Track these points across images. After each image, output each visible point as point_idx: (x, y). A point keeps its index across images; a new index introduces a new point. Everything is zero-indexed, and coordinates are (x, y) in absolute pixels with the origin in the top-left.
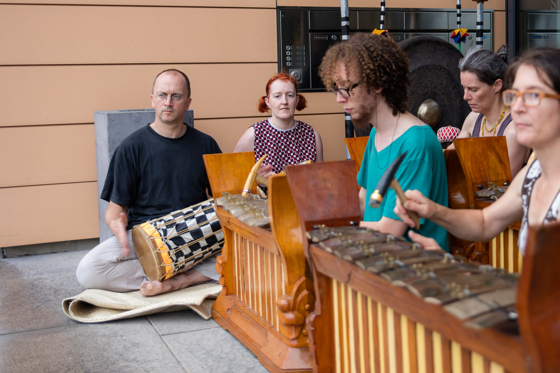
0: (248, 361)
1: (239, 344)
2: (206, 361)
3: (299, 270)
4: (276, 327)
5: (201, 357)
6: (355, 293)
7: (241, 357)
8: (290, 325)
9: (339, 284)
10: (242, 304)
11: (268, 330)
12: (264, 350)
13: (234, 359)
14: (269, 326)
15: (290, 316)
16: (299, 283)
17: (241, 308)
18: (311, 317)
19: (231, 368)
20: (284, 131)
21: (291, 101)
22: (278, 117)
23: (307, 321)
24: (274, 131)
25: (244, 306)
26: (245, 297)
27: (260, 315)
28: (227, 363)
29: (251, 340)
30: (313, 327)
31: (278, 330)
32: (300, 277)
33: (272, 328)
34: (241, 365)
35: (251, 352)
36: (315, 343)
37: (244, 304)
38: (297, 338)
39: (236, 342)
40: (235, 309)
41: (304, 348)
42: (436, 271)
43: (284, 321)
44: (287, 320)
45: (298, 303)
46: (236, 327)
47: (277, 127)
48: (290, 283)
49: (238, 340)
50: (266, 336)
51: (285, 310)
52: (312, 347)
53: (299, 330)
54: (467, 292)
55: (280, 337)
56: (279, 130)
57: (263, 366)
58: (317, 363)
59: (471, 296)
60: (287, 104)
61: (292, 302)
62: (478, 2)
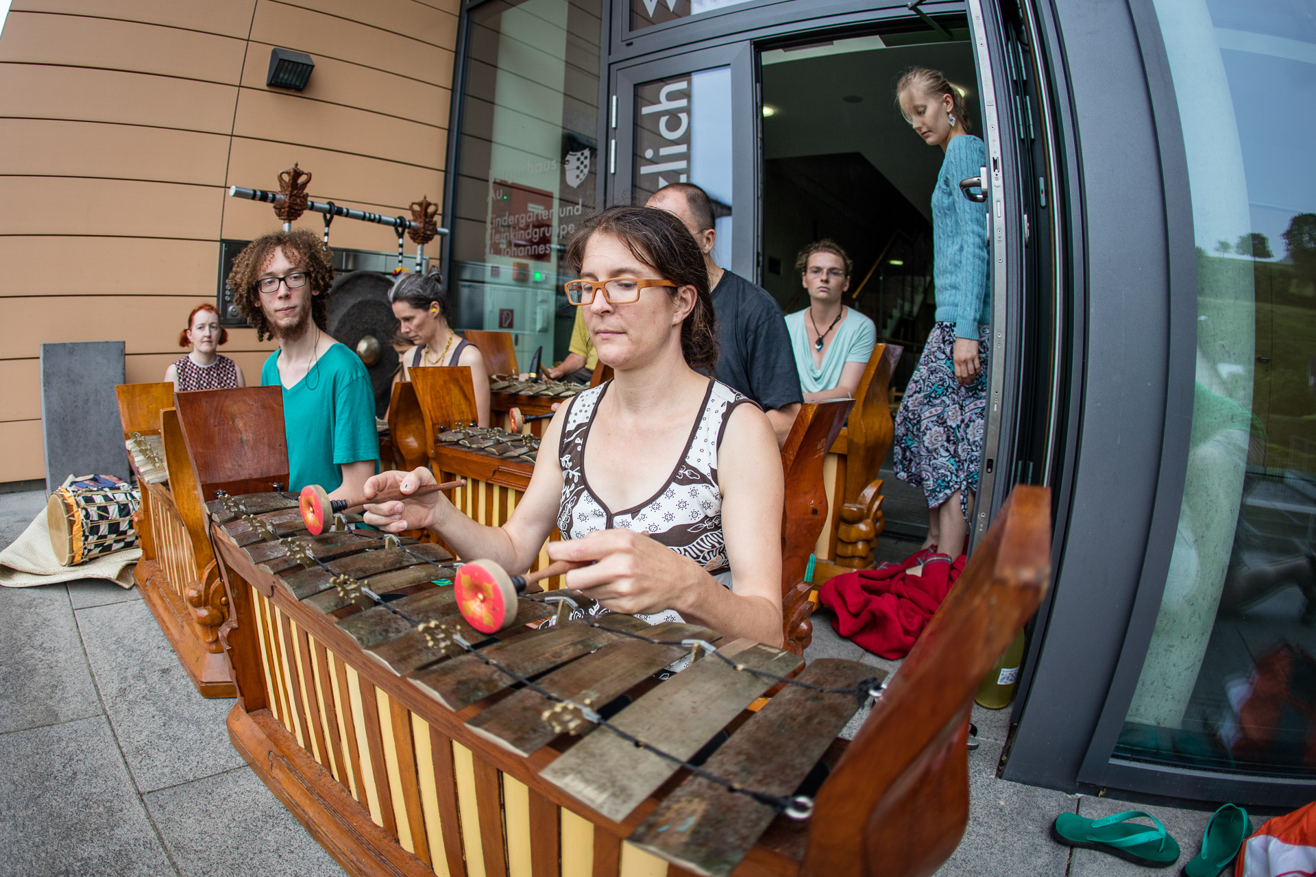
20: (206, 367)
21: (215, 333)
22: (200, 352)
24: (195, 367)
47: (199, 363)
56: (201, 366)
60: (210, 337)
62: (419, 243)
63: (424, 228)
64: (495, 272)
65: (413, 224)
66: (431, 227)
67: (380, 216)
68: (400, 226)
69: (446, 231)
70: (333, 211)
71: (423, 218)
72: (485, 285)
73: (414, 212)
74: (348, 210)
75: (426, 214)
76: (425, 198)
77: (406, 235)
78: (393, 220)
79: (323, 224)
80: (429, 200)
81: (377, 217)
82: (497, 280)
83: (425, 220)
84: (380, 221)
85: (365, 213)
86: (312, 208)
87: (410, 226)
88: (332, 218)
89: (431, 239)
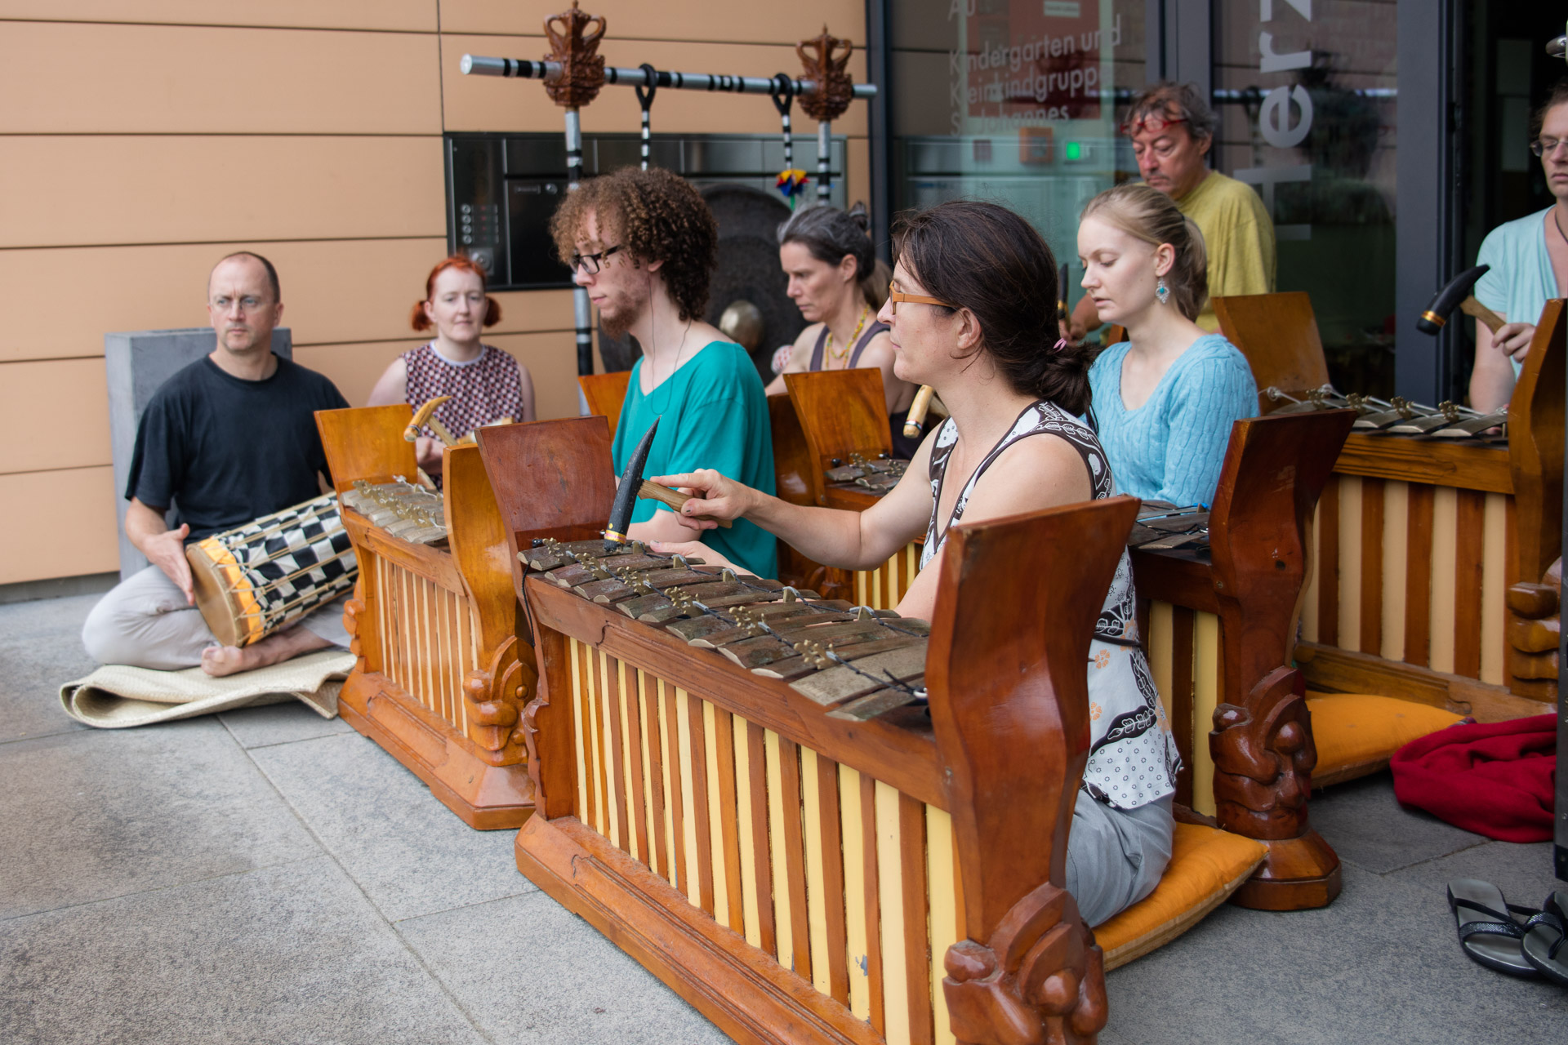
1: (393, 762)
3: (504, 624)
4: (462, 729)
6: (613, 663)
8: (489, 724)
10: (395, 689)
11: (448, 736)
12: (441, 772)
14: (449, 728)
15: (490, 708)
16: (504, 647)
17: (394, 695)
18: (531, 709)
20: (462, 365)
21: (477, 307)
22: (451, 339)
23: (523, 716)
25: (400, 693)
27: (430, 708)
29: (416, 755)
30: (535, 728)
31: (466, 735)
33: (454, 732)
35: (416, 776)
36: (538, 758)
37: (400, 687)
38: (503, 749)
40: (382, 698)
41: (514, 765)
42: (769, 620)
43: (478, 719)
44: (484, 715)
45: (502, 685)
46: (386, 732)
47: (448, 357)
48: (487, 648)
49: (391, 756)
50: (445, 746)
51: (480, 697)
52: (534, 765)
53: (507, 735)
54: (831, 655)
55: (469, 748)
57: (440, 801)
58: (544, 794)
59: (838, 663)
60: (468, 315)
61: (492, 683)
62: (821, 120)
63: (827, 91)
64: (983, 150)
65: (806, 85)
66: (841, 88)
67: (741, 79)
68: (782, 92)
69: (872, 89)
70: (653, 82)
71: (824, 72)
72: (963, 179)
73: (806, 60)
74: (679, 75)
75: (829, 63)
76: (825, 30)
77: (796, 106)
78: (766, 83)
79: (637, 105)
80: (836, 33)
81: (736, 81)
82: (987, 168)
83: (828, 76)
84: (741, 88)
85: (711, 77)
86: (614, 79)
87: (800, 90)
88: (652, 94)
89: (843, 110)
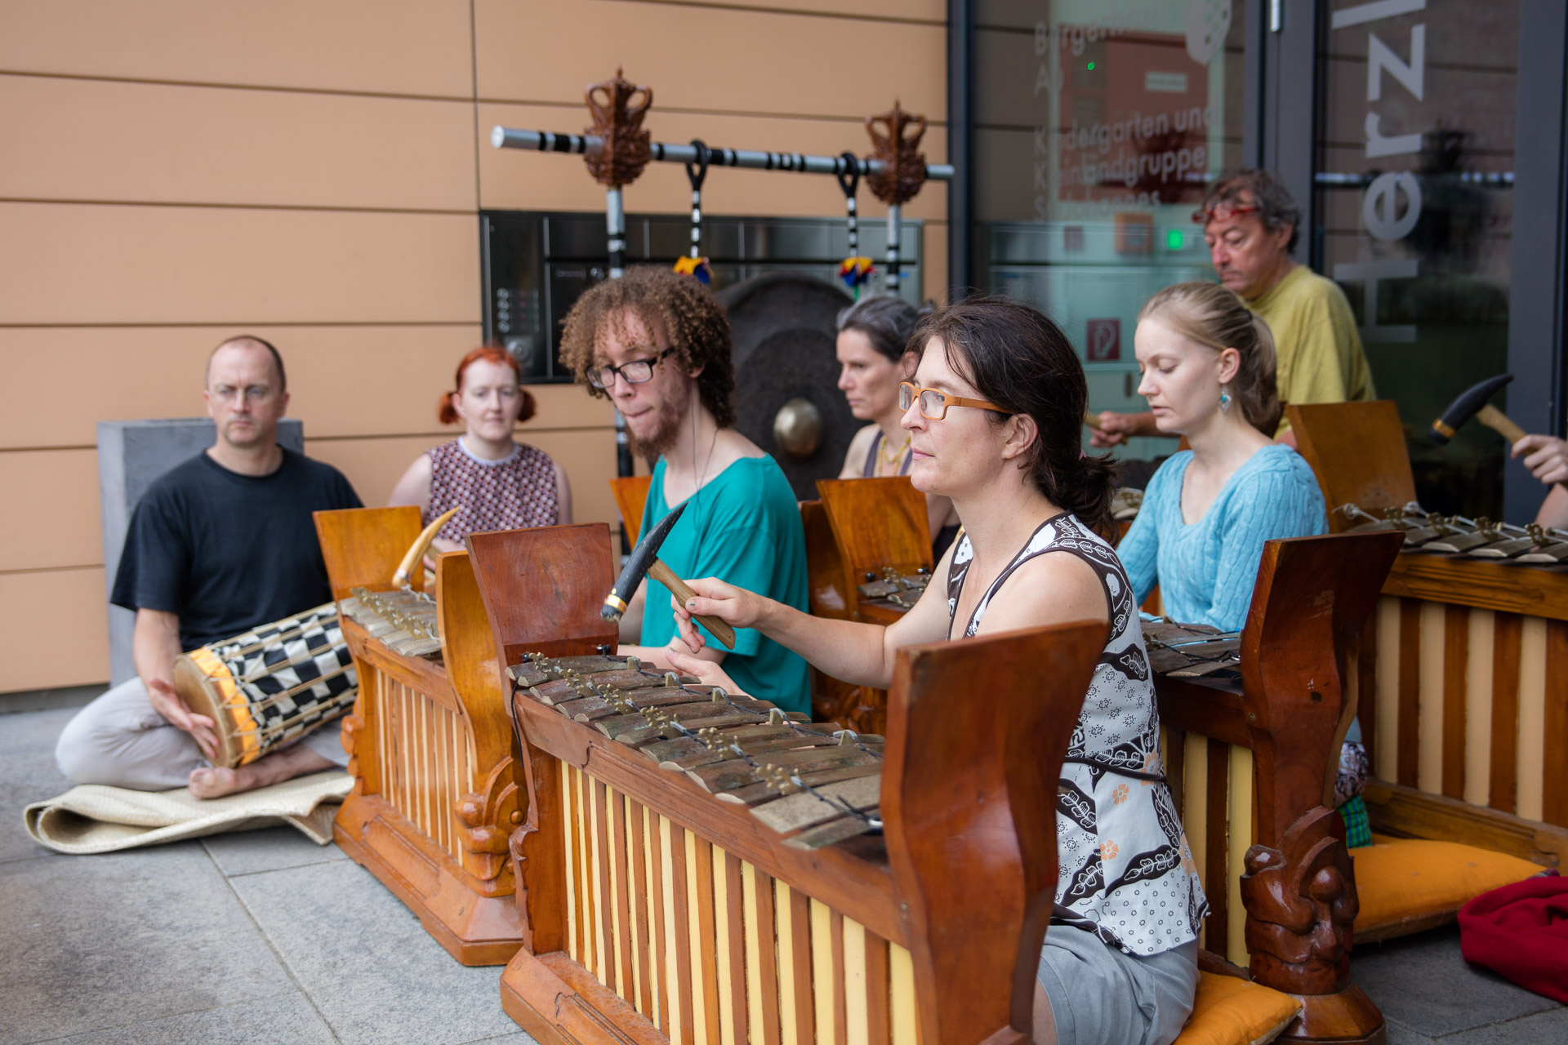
0: (400, 927)
1: (385, 892)
2: (315, 926)
3: (500, 744)
4: (457, 857)
5: (306, 919)
6: (602, 788)
7: (387, 919)
8: (480, 852)
9: (572, 770)
10: (392, 813)
11: (441, 863)
12: (432, 903)
13: (373, 921)
14: (444, 855)
15: (482, 834)
16: (499, 769)
17: (390, 820)
18: (520, 835)
19: (365, 941)
20: (493, 464)
21: (510, 404)
22: (481, 437)
23: (511, 843)
25: (397, 817)
26: (399, 798)
27: (426, 834)
28: (357, 930)
29: (408, 885)
30: (522, 855)
31: (461, 863)
32: (503, 757)
33: (449, 860)
34: (387, 933)
35: (408, 908)
36: (526, 888)
37: (397, 812)
38: (496, 878)
39: (379, 889)
40: (378, 823)
41: (507, 896)
42: (742, 742)
43: (469, 846)
44: (476, 842)
45: (496, 809)
46: (380, 859)
47: (477, 455)
48: (482, 769)
49: (384, 885)
50: (437, 875)
51: (472, 822)
52: (521, 895)
53: (501, 863)
54: (796, 780)
55: (463, 877)
56: (482, 461)
57: (430, 934)
58: (531, 927)
59: (803, 789)
61: (485, 807)
62: (891, 204)
63: (898, 172)
64: (1075, 237)
65: (874, 165)
66: (912, 169)
67: (802, 158)
68: (847, 173)
69: (949, 169)
70: (705, 159)
71: (895, 151)
72: (1052, 269)
73: (876, 138)
74: (734, 153)
75: (900, 141)
76: (898, 105)
78: (830, 163)
81: (796, 160)
82: (1079, 258)
83: (898, 155)
84: (802, 167)
85: (770, 155)
86: (661, 156)
87: (868, 171)
88: (703, 173)
89: (914, 193)
